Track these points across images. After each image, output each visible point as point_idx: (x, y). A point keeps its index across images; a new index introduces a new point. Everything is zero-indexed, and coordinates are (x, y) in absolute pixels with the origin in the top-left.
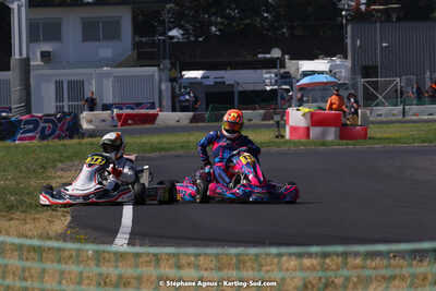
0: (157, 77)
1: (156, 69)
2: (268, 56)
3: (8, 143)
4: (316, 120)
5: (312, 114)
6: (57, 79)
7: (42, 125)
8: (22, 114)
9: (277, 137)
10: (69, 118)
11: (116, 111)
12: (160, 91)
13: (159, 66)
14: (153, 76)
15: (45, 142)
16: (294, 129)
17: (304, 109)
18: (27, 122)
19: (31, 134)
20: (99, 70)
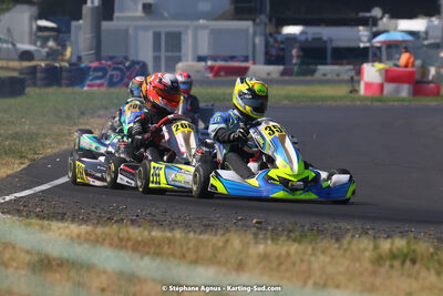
0: (251, 31)
1: (250, 23)
2: (368, 15)
3: (77, 89)
4: (390, 77)
5: (387, 71)
6: (158, 30)
7: (110, 73)
8: (91, 62)
9: (351, 92)
10: (137, 67)
11: (210, 63)
12: (254, 45)
13: (254, 20)
14: (247, 30)
15: (112, 90)
16: (368, 85)
17: (379, 66)
18: (96, 70)
19: (98, 82)
20: (195, 23)
